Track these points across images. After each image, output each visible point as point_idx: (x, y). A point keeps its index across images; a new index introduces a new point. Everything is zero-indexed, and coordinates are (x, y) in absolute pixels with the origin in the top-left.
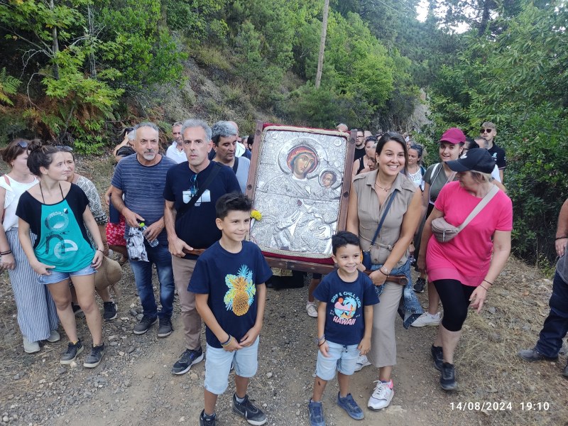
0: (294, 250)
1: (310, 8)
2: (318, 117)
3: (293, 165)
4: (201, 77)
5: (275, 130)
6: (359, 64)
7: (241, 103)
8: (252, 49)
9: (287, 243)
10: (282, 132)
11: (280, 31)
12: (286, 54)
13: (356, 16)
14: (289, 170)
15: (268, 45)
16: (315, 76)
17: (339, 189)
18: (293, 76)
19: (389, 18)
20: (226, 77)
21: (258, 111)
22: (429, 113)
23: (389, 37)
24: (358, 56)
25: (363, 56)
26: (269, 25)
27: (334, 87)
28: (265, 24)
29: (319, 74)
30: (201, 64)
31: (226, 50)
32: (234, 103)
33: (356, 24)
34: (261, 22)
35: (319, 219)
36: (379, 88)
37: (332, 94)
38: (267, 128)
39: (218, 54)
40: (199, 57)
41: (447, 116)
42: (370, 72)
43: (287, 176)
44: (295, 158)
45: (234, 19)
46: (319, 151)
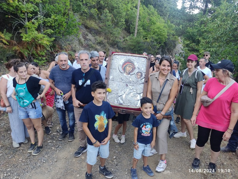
0: (124, 105)
1: (132, 3)
2: (135, 49)
3: (124, 70)
4: (86, 32)
5: (117, 55)
6: (153, 27)
7: (103, 43)
8: (108, 21)
9: (122, 102)
10: (120, 56)
11: (120, 13)
12: (122, 23)
13: (152, 6)
14: (123, 72)
15: (114, 19)
16: (134, 32)
17: (144, 80)
18: (125, 32)
19: (165, 8)
20: (97, 33)
21: (110, 47)
22: (182, 47)
23: (165, 16)
24: (152, 23)
25: (154, 23)
26: (115, 10)
27: (142, 37)
28: (113, 10)
29: (136, 31)
30: (86, 27)
31: (97, 21)
32: (100, 43)
33: (152, 10)
34: (112, 9)
35: (135, 92)
36: (161, 37)
37: (142, 40)
38: (113, 54)
39: (93, 23)
40: (86, 24)
41: (190, 49)
42: (157, 30)
43: (122, 74)
44: (125, 66)
45: (100, 8)
46: (135, 64)
